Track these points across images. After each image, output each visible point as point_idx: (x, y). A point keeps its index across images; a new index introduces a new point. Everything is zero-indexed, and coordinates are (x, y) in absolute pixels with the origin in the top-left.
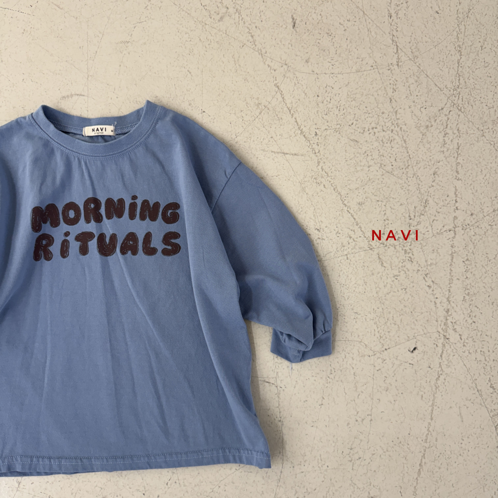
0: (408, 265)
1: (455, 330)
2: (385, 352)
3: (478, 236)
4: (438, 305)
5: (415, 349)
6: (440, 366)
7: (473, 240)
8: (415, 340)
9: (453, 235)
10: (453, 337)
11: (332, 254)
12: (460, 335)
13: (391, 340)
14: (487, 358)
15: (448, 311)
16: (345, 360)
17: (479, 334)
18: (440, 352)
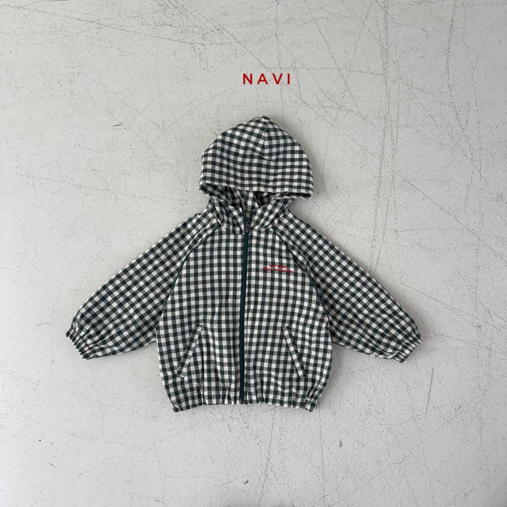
0: (246, 431)
1: (272, 471)
2: (229, 483)
3: (289, 413)
4: (263, 455)
5: (247, 482)
6: (262, 492)
7: (286, 416)
8: (247, 477)
9: (274, 412)
10: (271, 475)
11: (200, 423)
12: (275, 474)
13: (233, 476)
14: (291, 488)
15: (268, 459)
16: (205, 488)
17: (287, 473)
18: (263, 484)
